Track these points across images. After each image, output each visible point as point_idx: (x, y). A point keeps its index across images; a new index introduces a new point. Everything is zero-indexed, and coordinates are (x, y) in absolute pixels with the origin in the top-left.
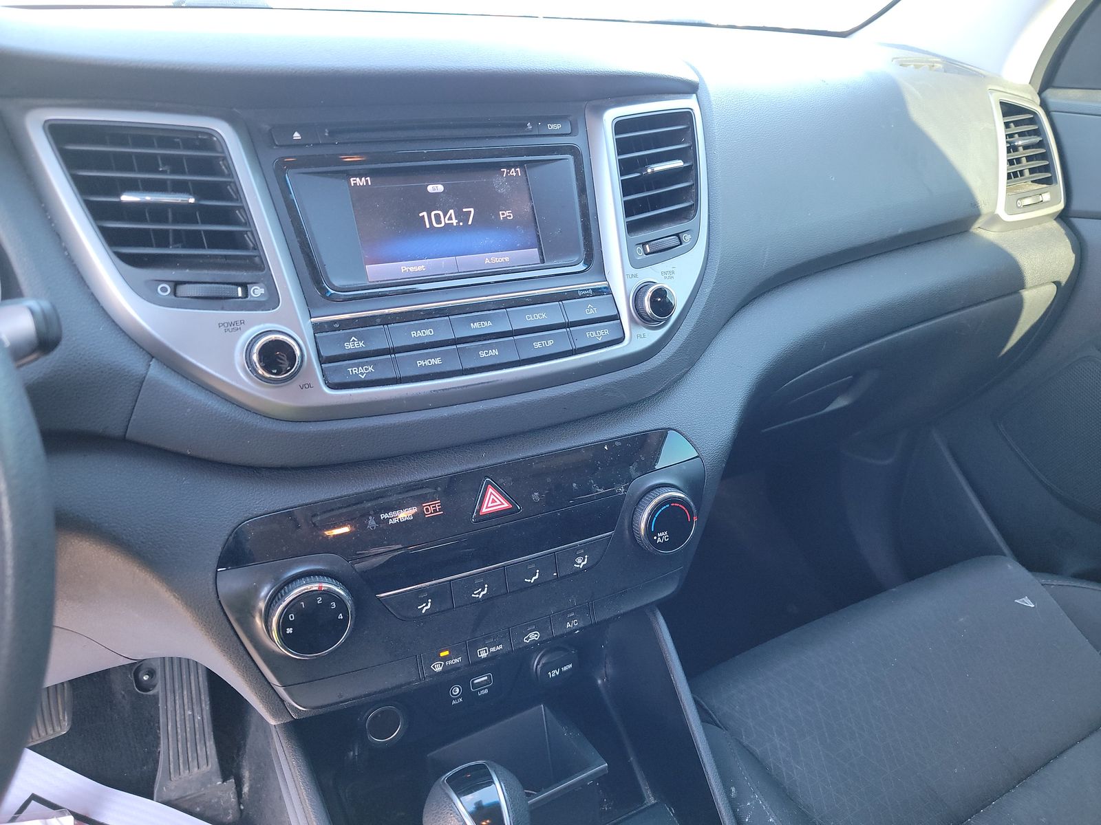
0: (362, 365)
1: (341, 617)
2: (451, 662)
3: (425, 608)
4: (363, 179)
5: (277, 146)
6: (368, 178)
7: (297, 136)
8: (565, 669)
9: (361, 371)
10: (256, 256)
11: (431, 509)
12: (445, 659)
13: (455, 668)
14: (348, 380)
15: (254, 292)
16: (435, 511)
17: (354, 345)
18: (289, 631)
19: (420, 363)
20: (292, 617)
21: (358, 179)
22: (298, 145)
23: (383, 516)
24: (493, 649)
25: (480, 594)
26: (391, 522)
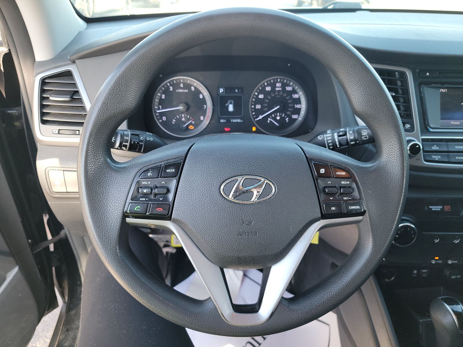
0: (437, 155)
1: (413, 236)
2: (438, 261)
3: (437, 241)
4: (445, 90)
5: (420, 77)
6: (446, 90)
7: (428, 74)
8: (458, 277)
9: (437, 157)
10: (402, 113)
11: (447, 208)
12: (436, 260)
13: (439, 264)
14: (431, 159)
15: (406, 126)
16: (448, 209)
17: (435, 148)
18: (397, 236)
19: (457, 158)
20: (399, 232)
21: (443, 90)
22: (428, 77)
23: (430, 207)
24: (453, 262)
25: (457, 242)
26: (433, 209)
